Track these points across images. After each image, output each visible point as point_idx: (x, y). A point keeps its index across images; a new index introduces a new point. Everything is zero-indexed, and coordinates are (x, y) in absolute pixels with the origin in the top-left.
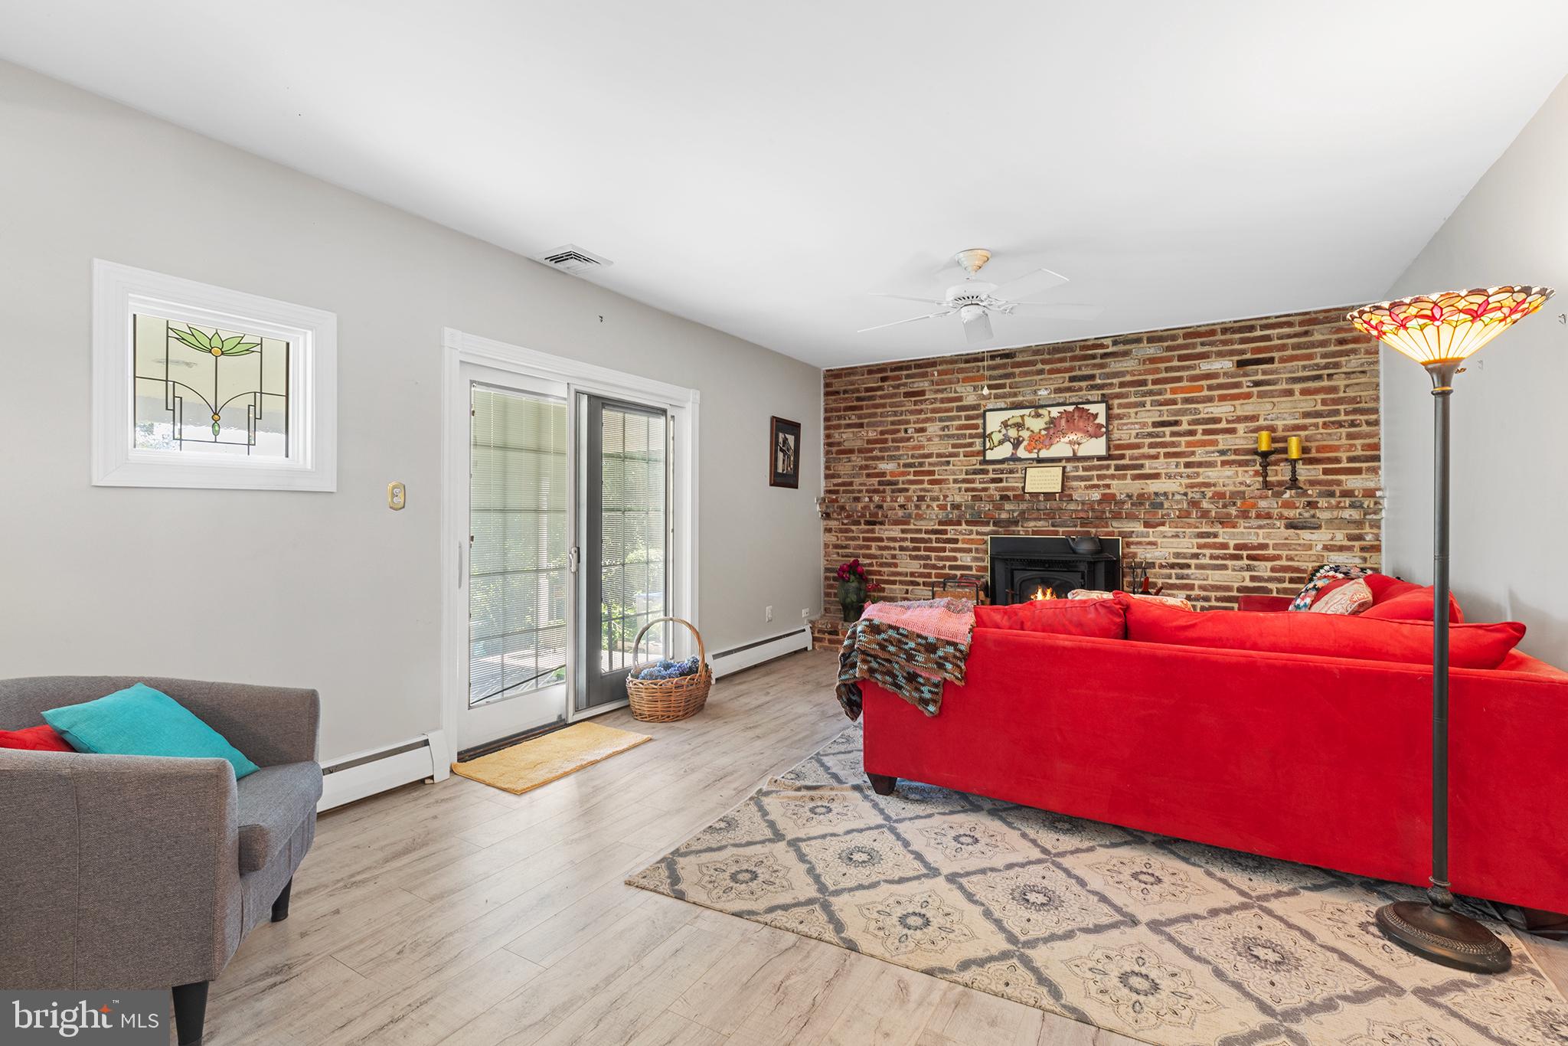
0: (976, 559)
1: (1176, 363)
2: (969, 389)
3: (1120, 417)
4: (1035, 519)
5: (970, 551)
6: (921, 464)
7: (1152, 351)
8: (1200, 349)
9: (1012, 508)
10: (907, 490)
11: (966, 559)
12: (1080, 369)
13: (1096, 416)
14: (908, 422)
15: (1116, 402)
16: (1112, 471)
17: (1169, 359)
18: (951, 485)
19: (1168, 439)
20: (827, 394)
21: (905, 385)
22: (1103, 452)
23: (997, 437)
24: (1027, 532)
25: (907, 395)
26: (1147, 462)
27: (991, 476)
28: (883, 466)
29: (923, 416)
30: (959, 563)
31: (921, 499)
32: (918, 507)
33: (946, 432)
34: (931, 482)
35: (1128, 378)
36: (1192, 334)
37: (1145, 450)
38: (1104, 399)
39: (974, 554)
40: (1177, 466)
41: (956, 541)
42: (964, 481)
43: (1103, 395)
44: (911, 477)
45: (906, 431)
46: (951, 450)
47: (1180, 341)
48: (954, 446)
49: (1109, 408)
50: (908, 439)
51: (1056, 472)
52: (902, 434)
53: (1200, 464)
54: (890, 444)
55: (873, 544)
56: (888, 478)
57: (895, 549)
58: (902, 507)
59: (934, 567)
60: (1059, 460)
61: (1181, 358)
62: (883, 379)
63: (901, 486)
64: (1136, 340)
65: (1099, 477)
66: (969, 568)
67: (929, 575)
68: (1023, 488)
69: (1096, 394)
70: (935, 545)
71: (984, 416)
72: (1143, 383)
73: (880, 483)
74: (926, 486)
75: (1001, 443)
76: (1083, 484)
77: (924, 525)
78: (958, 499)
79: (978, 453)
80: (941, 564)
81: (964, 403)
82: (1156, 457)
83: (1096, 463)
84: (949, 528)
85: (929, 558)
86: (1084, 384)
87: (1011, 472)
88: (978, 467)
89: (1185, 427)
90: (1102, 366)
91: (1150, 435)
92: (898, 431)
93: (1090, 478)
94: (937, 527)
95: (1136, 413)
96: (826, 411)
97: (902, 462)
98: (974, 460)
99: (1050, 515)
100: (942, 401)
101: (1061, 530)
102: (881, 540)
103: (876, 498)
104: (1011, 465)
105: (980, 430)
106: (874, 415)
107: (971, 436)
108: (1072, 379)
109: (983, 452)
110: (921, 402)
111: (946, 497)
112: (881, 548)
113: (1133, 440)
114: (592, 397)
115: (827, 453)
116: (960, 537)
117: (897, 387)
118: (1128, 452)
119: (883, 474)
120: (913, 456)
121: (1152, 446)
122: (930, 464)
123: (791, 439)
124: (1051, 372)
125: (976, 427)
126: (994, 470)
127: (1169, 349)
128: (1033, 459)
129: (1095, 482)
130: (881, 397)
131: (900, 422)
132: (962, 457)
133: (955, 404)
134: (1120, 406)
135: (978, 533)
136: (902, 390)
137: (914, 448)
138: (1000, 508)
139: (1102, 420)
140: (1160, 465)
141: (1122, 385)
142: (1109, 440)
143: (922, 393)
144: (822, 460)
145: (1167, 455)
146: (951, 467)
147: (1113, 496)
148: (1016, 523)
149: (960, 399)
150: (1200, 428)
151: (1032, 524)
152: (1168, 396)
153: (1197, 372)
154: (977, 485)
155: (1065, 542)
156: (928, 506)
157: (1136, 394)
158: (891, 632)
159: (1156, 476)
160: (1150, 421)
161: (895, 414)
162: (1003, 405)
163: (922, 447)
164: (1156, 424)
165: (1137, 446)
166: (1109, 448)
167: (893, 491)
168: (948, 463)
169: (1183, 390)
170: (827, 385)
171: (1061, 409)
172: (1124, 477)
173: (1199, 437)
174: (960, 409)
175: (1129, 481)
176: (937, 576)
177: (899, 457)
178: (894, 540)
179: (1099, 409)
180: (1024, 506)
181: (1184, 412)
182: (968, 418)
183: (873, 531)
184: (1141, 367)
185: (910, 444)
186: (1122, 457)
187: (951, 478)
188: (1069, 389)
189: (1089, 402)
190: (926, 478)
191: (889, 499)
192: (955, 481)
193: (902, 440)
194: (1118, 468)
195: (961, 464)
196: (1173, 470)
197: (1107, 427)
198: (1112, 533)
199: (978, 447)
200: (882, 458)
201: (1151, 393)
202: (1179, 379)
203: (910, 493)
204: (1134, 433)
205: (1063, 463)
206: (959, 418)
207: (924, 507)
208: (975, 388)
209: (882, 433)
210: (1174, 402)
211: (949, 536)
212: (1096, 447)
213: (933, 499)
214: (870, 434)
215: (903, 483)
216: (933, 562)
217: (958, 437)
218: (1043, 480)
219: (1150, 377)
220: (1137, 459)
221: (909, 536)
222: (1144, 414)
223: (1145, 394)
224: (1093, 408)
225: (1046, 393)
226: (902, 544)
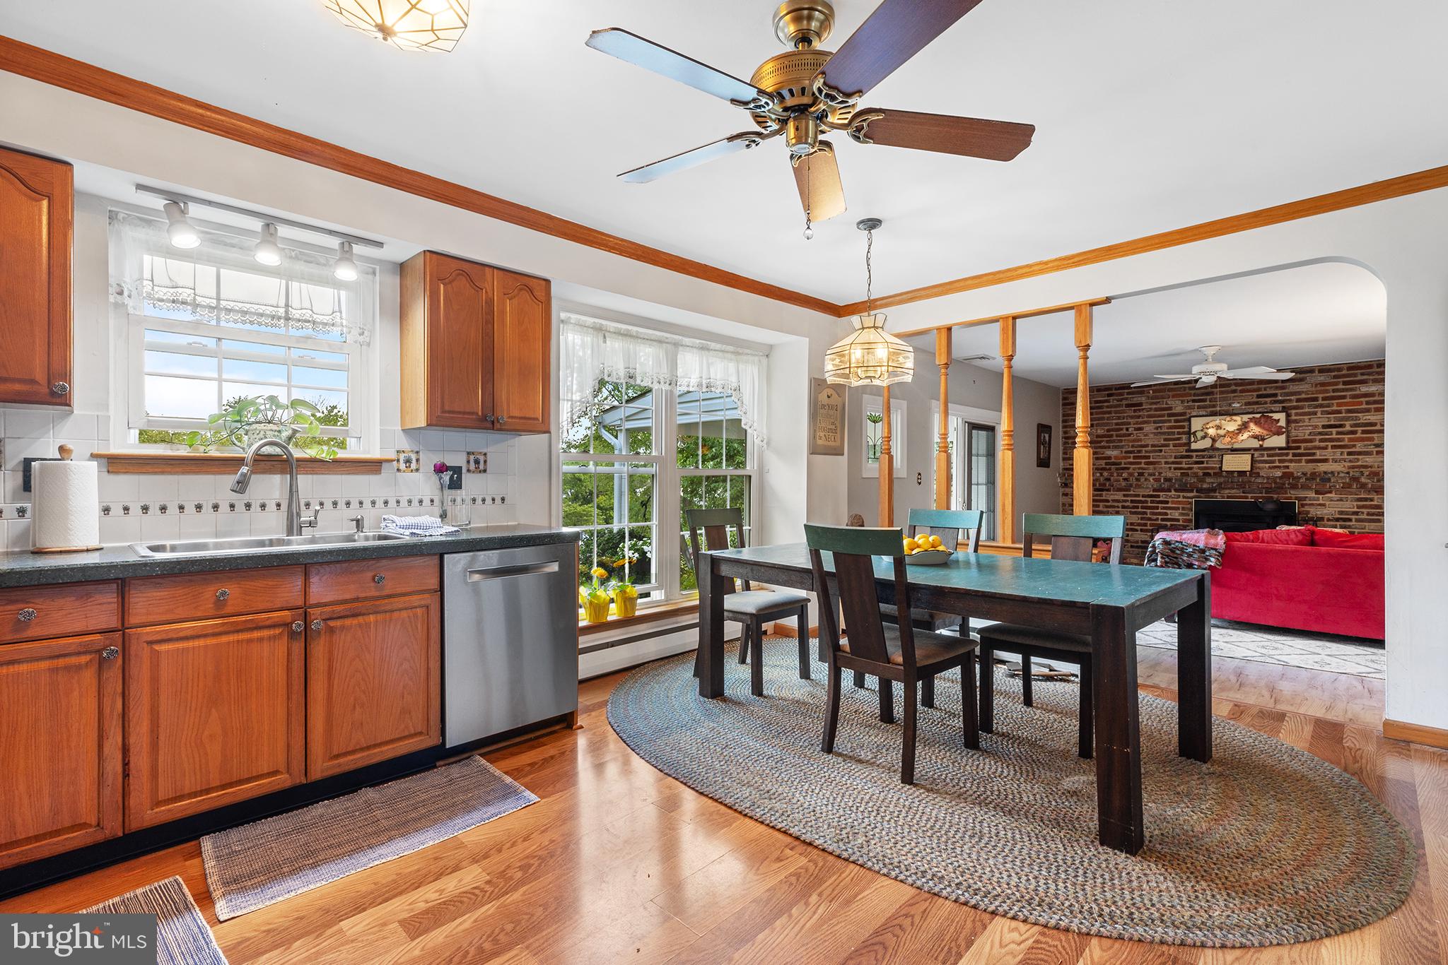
0: (1182, 514)
1: (1341, 387)
2: (1177, 402)
3: (1296, 421)
4: (1229, 488)
5: (1178, 508)
6: (1139, 452)
7: (1322, 378)
8: (1360, 378)
9: (1212, 481)
10: (1128, 469)
11: (1176, 514)
12: (1265, 390)
13: (1278, 421)
14: (1129, 424)
15: (1293, 411)
16: (1290, 457)
17: (1337, 384)
18: (1163, 465)
19: (1334, 436)
20: (1064, 405)
21: (1126, 399)
22: (1284, 445)
23: (1199, 435)
24: (1222, 497)
25: (1128, 406)
26: (1318, 452)
27: (1194, 459)
28: (1109, 453)
29: (1140, 420)
30: (1169, 517)
31: (1141, 474)
32: (1138, 480)
33: (1159, 430)
34: (1147, 463)
35: (1303, 396)
36: (1353, 367)
37: (1317, 443)
38: (1284, 410)
39: (1180, 511)
40: (1341, 454)
41: (1167, 502)
42: (1173, 463)
43: (1283, 407)
44: (1131, 460)
45: (1127, 429)
46: (1162, 442)
47: (1344, 372)
48: (1165, 440)
49: (1288, 416)
50: (1129, 435)
51: (1248, 457)
52: (1125, 431)
53: (1360, 453)
54: (1115, 438)
55: (1101, 504)
56: (1113, 460)
57: (1118, 507)
58: (1125, 479)
59: (1150, 519)
60: (1249, 449)
61: (1345, 383)
62: (1109, 395)
63: (1123, 466)
64: (1310, 370)
65: (1280, 461)
66: (1178, 520)
67: (1145, 525)
68: (1221, 468)
69: (1278, 406)
70: (1150, 505)
71: (1189, 420)
72: (1316, 399)
73: (1106, 464)
74: (1143, 466)
75: (1204, 437)
76: (1267, 465)
77: (1141, 492)
78: (1169, 475)
79: (1184, 445)
80: (1155, 517)
81: (1173, 411)
82: (1326, 448)
83: (1277, 451)
84: (1161, 494)
85: (1146, 513)
86: (1268, 400)
87: (1211, 457)
88: (1184, 453)
89: (1348, 428)
90: (1283, 388)
91: (1320, 434)
92: (1122, 429)
93: (1273, 462)
94: (1151, 493)
95: (1310, 419)
96: (1064, 416)
97: (1124, 450)
98: (1181, 449)
99: (1241, 486)
100: (1156, 410)
101: (1250, 495)
102: (1108, 501)
103: (1106, 474)
104: (1211, 453)
105: (1186, 430)
106: (1103, 419)
107: (1179, 433)
108: (1259, 396)
109: (1189, 444)
110: (1139, 410)
111: (1160, 473)
112: (1107, 507)
113: (1307, 437)
114: (969, 423)
115: (1065, 443)
116: (1170, 500)
117: (1121, 400)
118: (1303, 445)
119: (1109, 458)
120: (1133, 446)
121: (1321, 441)
122: (1146, 452)
123: (1047, 436)
124: (1242, 391)
125: (1183, 427)
126: (1197, 456)
127: (1335, 377)
128: (1228, 449)
129: (1277, 464)
130: (1107, 407)
131: (1123, 424)
132: (1171, 447)
133: (1166, 412)
134: (1297, 414)
135: (1184, 497)
136: (1124, 402)
137: (1134, 441)
138: (1203, 481)
139: (1283, 423)
140: (1328, 453)
141: (1298, 400)
142: (1288, 437)
143: (1141, 404)
144: (1061, 448)
145: (1333, 447)
146: (1163, 453)
147: (1292, 474)
148: (1214, 490)
149: (1170, 408)
150: (1360, 429)
151: (1227, 491)
152: (1335, 408)
153: (1358, 392)
154: (1184, 466)
155: (1254, 504)
156: (1146, 480)
157: (1309, 406)
159: (1325, 461)
160: (1320, 424)
161: (1119, 418)
162: (1204, 413)
163: (1141, 440)
164: (1324, 427)
165: (1311, 441)
166: (1288, 442)
167: (1117, 469)
168: (1161, 451)
169: (1346, 404)
170: (1064, 399)
171: (1251, 416)
172: (1300, 461)
173: (1359, 435)
174: (1169, 415)
175: (1303, 464)
176: (1151, 525)
177: (1122, 447)
178: (1118, 501)
179: (1281, 417)
180: (1222, 480)
181: (1347, 419)
182: (1176, 421)
183: (1101, 495)
184: (1314, 389)
185: (1131, 438)
186: (1299, 448)
187: (1163, 461)
188: (1257, 403)
189: (1272, 412)
190: (1143, 461)
191: (1115, 475)
192: (1166, 463)
193: (1124, 435)
194: (1294, 455)
195: (1171, 452)
196: (1338, 456)
197: (1287, 428)
198: (1291, 498)
199: (1184, 440)
200: (1109, 447)
201: (1321, 406)
202: (1344, 397)
203: (1131, 471)
204: (1308, 432)
205: (1252, 452)
206: (1170, 421)
207: (1142, 479)
208: (1182, 402)
209: (1108, 431)
210: (1339, 412)
211: (1161, 499)
212: (1279, 441)
213: (1150, 475)
214: (1099, 431)
215: (1125, 464)
216: (1149, 516)
217: (1169, 434)
218: (1240, 463)
219: (1320, 396)
220: (1309, 449)
221: (1129, 499)
222: (1316, 420)
223: (1317, 407)
224: (1276, 416)
225: (1238, 405)
226: (1124, 504)
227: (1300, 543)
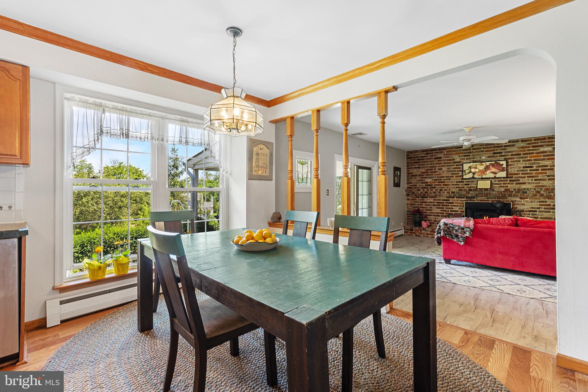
0: (459, 209)
1: (531, 148)
2: (457, 156)
3: (511, 165)
4: (481, 197)
6: (440, 180)
7: (523, 144)
8: (540, 144)
9: (473, 193)
10: (436, 187)
11: (456, 209)
12: (497, 150)
13: (503, 165)
14: (436, 167)
15: (510, 160)
16: (508, 182)
17: (529, 147)
18: (451, 186)
19: (528, 172)
20: (407, 158)
21: (435, 155)
22: (505, 176)
23: (467, 171)
24: (478, 201)
25: (435, 158)
26: (521, 179)
27: (465, 183)
28: (427, 180)
29: (441, 165)
30: (454, 210)
31: (441, 190)
32: (440, 193)
33: (449, 170)
34: (444, 185)
35: (514, 153)
36: (537, 139)
37: (520, 175)
38: (505, 159)
39: (459, 207)
40: (532, 180)
41: (453, 203)
42: (455, 185)
44: (437, 183)
45: (435, 169)
46: (451, 175)
47: (533, 141)
48: (452, 174)
49: (507, 162)
50: (436, 172)
51: (489, 182)
52: (434, 170)
53: (540, 180)
54: (430, 173)
55: (424, 204)
56: (429, 184)
57: (431, 205)
58: (434, 192)
59: (445, 211)
60: (489, 178)
61: (533, 147)
62: (427, 154)
63: (433, 186)
64: (517, 141)
65: (504, 184)
66: (458, 211)
67: (443, 213)
68: (477, 187)
69: (503, 158)
70: (445, 204)
71: (462, 165)
72: (520, 154)
73: (426, 185)
74: (442, 186)
75: (469, 173)
76: (498, 186)
77: (441, 198)
78: (454, 190)
79: (460, 176)
80: (448, 210)
81: (456, 161)
82: (524, 177)
83: (502, 179)
84: (450, 199)
85: (443, 208)
86: (498, 155)
87: (472, 182)
88: (460, 180)
89: (535, 168)
90: (505, 149)
91: (522, 171)
92: (432, 169)
93: (501, 184)
94: (446, 199)
95: (517, 164)
96: (407, 163)
97: (434, 179)
98: (459, 178)
99: (486, 195)
100: (448, 160)
101: (490, 200)
102: (426, 202)
103: (425, 190)
104: (472, 180)
105: (461, 169)
106: (424, 164)
107: (458, 171)
108: (494, 153)
109: (463, 176)
110: (440, 161)
111: (449, 190)
112: (426, 205)
113: (516, 172)
115: (408, 176)
116: (454, 202)
117: (432, 156)
118: (514, 176)
119: (427, 183)
120: (437, 177)
121: (522, 174)
122: (443, 180)
123: (399, 173)
124: (486, 151)
125: (460, 168)
126: (466, 181)
127: (529, 144)
128: (480, 178)
129: (502, 185)
130: (426, 159)
131: (433, 167)
132: (455, 177)
133: (452, 161)
134: (511, 162)
135: (460, 201)
136: (434, 157)
137: (438, 175)
138: (469, 193)
139: (505, 166)
140: (526, 180)
141: (512, 155)
142: (507, 172)
143: (441, 158)
144: (406, 178)
145: (528, 177)
146: (451, 180)
147: (509, 190)
148: (474, 198)
149: (454, 160)
150: (540, 168)
151: (480, 198)
152: (529, 158)
153: (539, 151)
154: (460, 186)
155: (492, 204)
156: (443, 192)
157: (517, 158)
158: (451, 225)
159: (524, 183)
160: (522, 166)
161: (431, 164)
162: (469, 162)
163: (441, 174)
164: (524, 167)
165: (518, 174)
166: (507, 175)
167: (431, 188)
168: (450, 179)
169: (534, 157)
170: (407, 156)
171: (490, 163)
172: (513, 184)
173: (540, 171)
174: (454, 163)
175: (514, 185)
176: (446, 213)
177: (433, 177)
178: (431, 202)
179: (504, 163)
180: (477, 192)
181: (534, 164)
182: (457, 165)
183: (424, 200)
184: (519, 150)
185: (437, 173)
186: (512, 177)
187: (451, 184)
188: (493, 157)
189: (500, 161)
190: (442, 184)
191: (430, 190)
192: (452, 185)
193: (434, 172)
194: (510, 181)
195: (454, 180)
196: (530, 181)
197: (506, 168)
198: (509, 201)
199: (460, 174)
200: (427, 178)
201: (522, 158)
202: (533, 153)
203: (437, 188)
204: (516, 170)
205: (491, 179)
206: (454, 165)
207: (442, 192)
208: (459, 156)
209: (427, 170)
210: (531, 160)
211: (450, 201)
212: (503, 174)
213: (445, 190)
214: (423, 170)
216: (445, 209)
217: (453, 171)
218: (484, 185)
219: (522, 153)
220: (517, 178)
221: (436, 201)
222: (520, 164)
223: (520, 158)
224: (501, 163)
225: (484, 158)
226: (434, 204)
227: (510, 225)
